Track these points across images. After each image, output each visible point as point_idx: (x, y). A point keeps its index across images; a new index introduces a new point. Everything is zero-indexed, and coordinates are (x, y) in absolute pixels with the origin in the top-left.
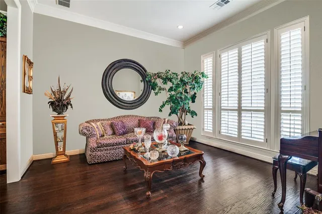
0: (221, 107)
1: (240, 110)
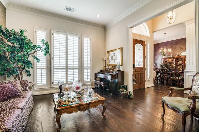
0: (53, 67)
1: (67, 68)
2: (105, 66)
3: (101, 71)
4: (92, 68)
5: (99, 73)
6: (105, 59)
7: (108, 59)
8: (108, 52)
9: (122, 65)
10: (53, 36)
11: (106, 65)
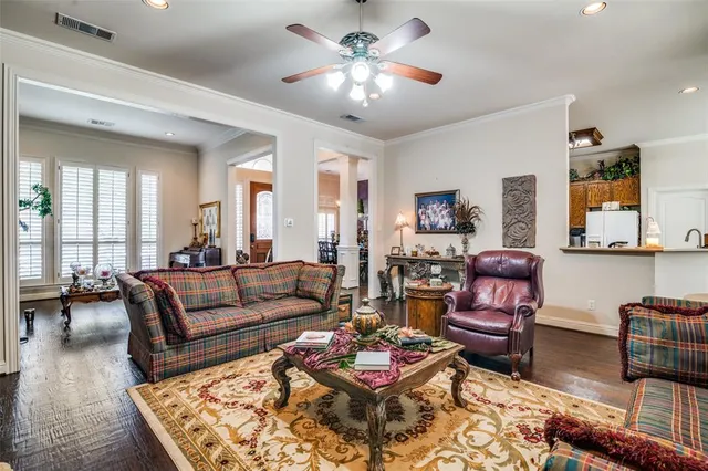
0: (61, 240)
2: (195, 238)
3: (186, 249)
4: (162, 241)
5: (181, 253)
6: (194, 222)
7: (201, 221)
8: (202, 206)
9: (219, 236)
10: (61, 173)
11: (198, 235)
